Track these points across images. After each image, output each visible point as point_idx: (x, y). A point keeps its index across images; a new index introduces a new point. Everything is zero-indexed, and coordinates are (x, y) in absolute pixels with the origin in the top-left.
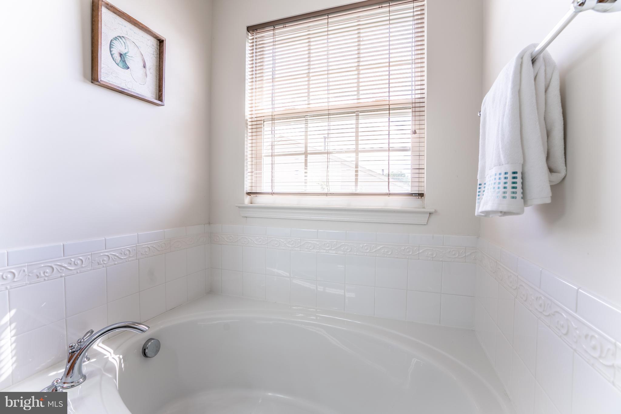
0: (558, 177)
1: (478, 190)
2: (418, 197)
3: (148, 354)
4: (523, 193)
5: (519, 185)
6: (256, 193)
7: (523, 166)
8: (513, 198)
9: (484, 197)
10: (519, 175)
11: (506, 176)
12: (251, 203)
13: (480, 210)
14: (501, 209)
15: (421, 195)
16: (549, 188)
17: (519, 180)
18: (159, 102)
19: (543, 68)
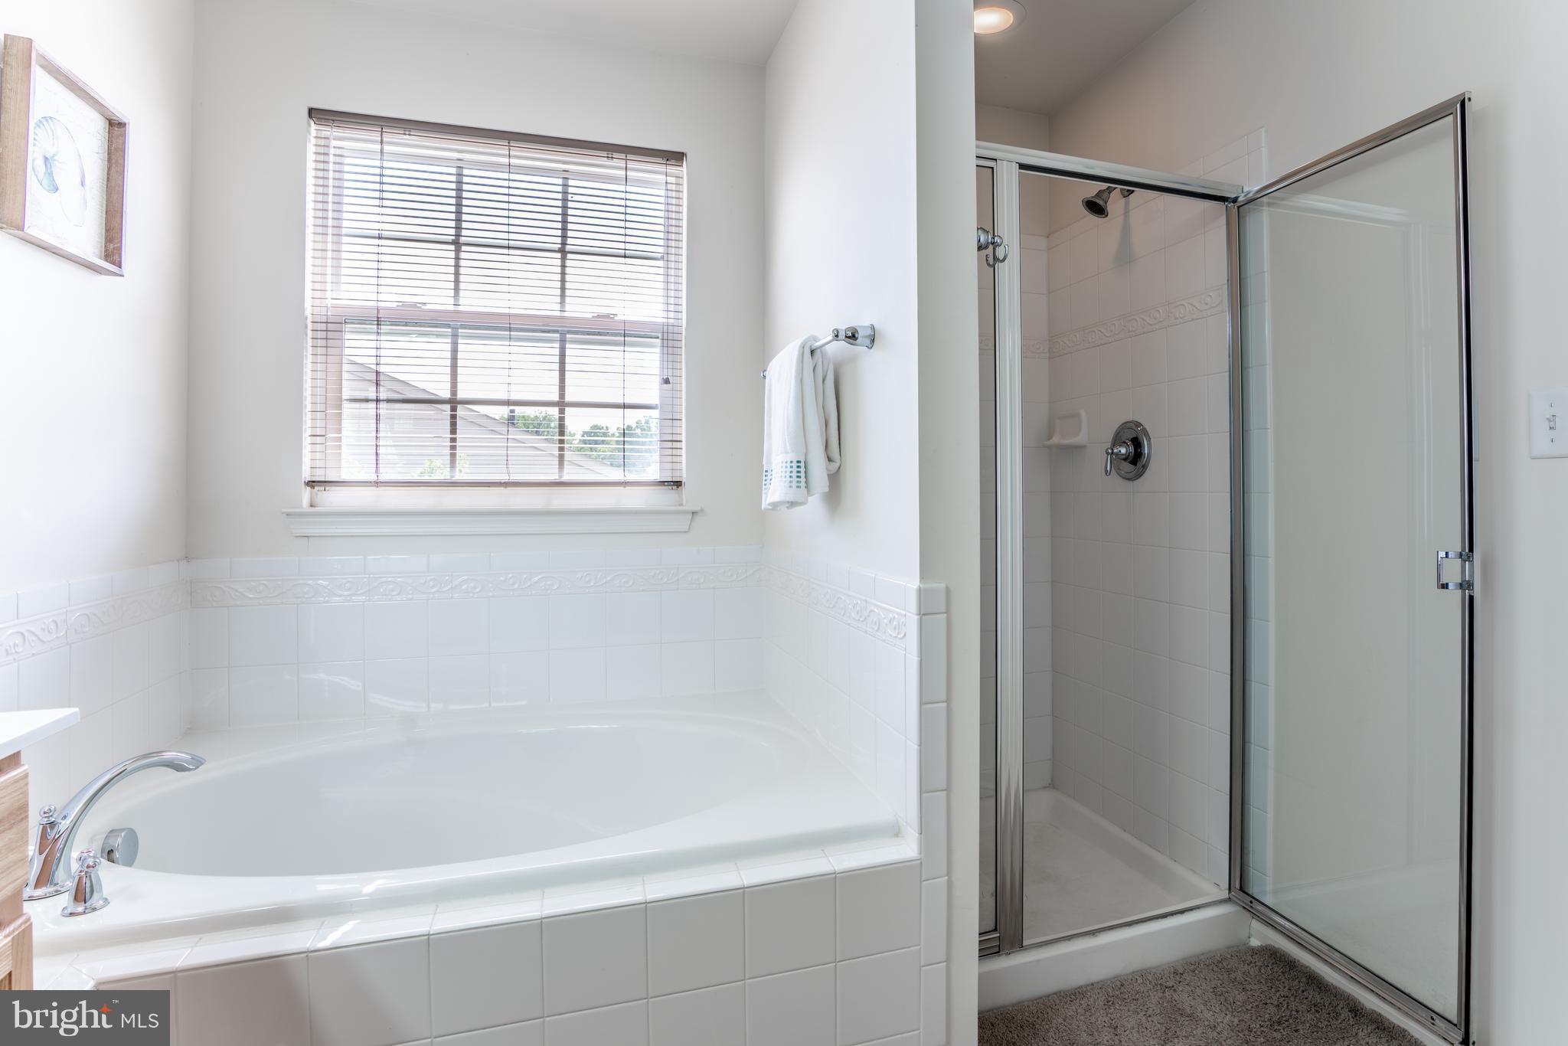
0: (834, 467)
1: (764, 478)
2: (670, 487)
4: (806, 482)
5: (802, 475)
6: (325, 482)
7: (806, 455)
8: (798, 487)
9: (772, 487)
10: (802, 465)
11: (792, 464)
12: (311, 506)
13: (768, 501)
14: (788, 499)
15: (678, 484)
16: (827, 478)
17: (802, 470)
18: (113, 268)
19: (820, 360)
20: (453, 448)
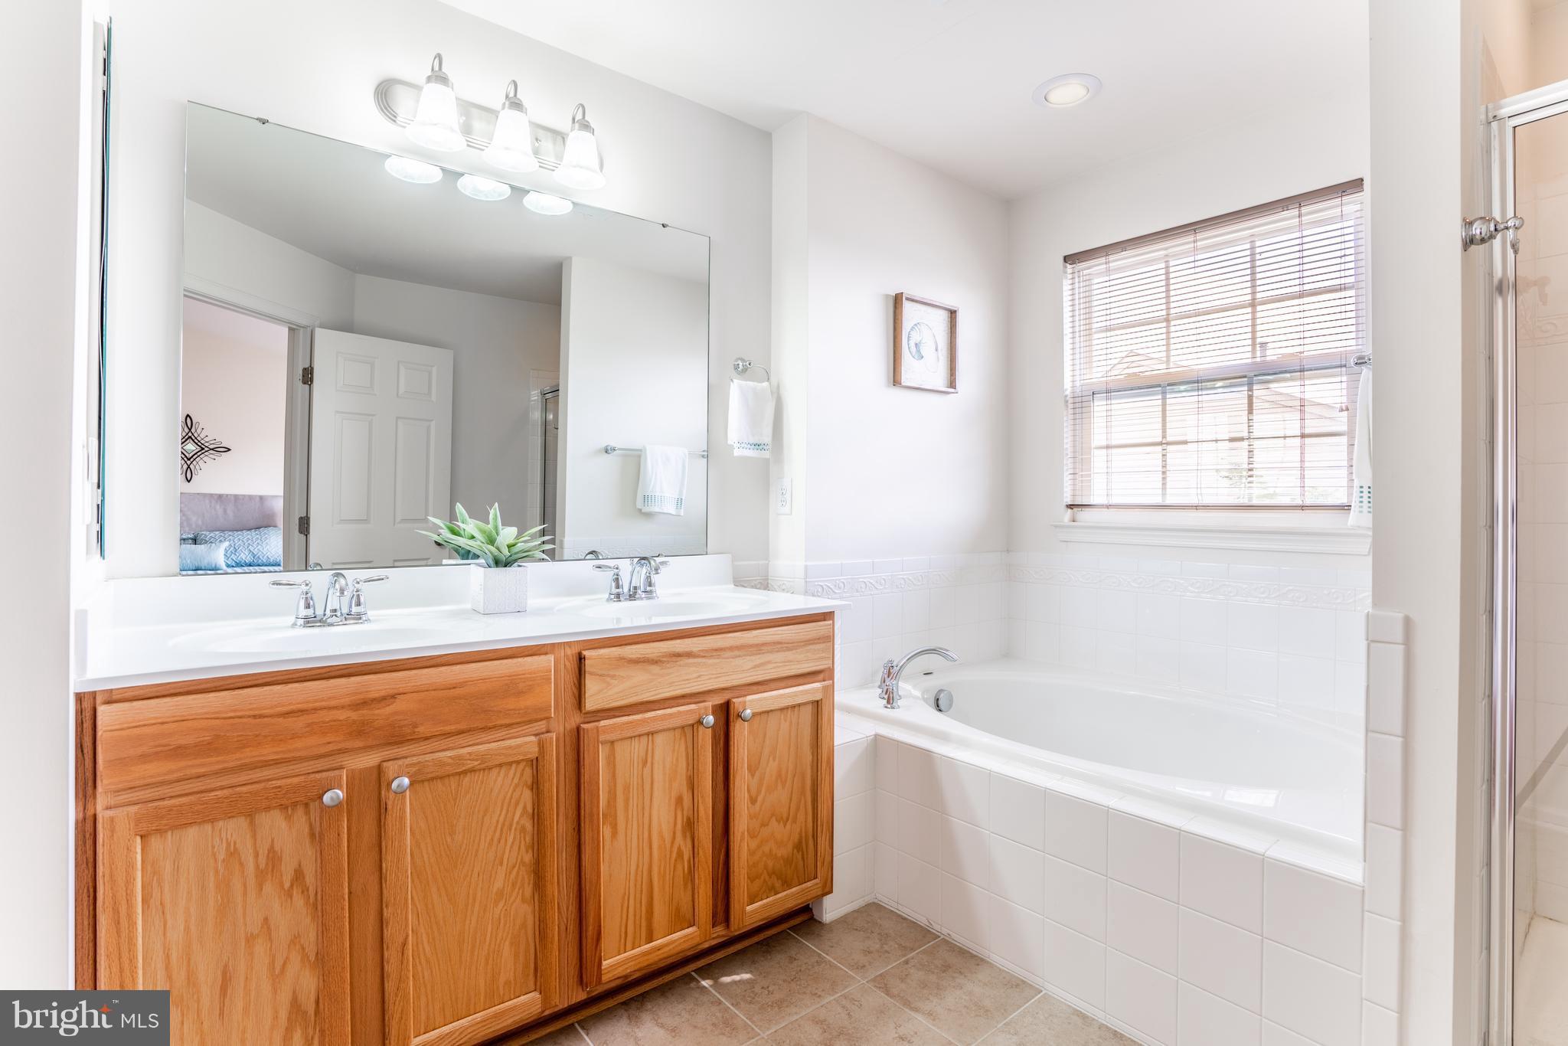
3: (942, 707)
6: (1082, 505)
12: (1073, 521)
18: (952, 390)
20: (1164, 479)
